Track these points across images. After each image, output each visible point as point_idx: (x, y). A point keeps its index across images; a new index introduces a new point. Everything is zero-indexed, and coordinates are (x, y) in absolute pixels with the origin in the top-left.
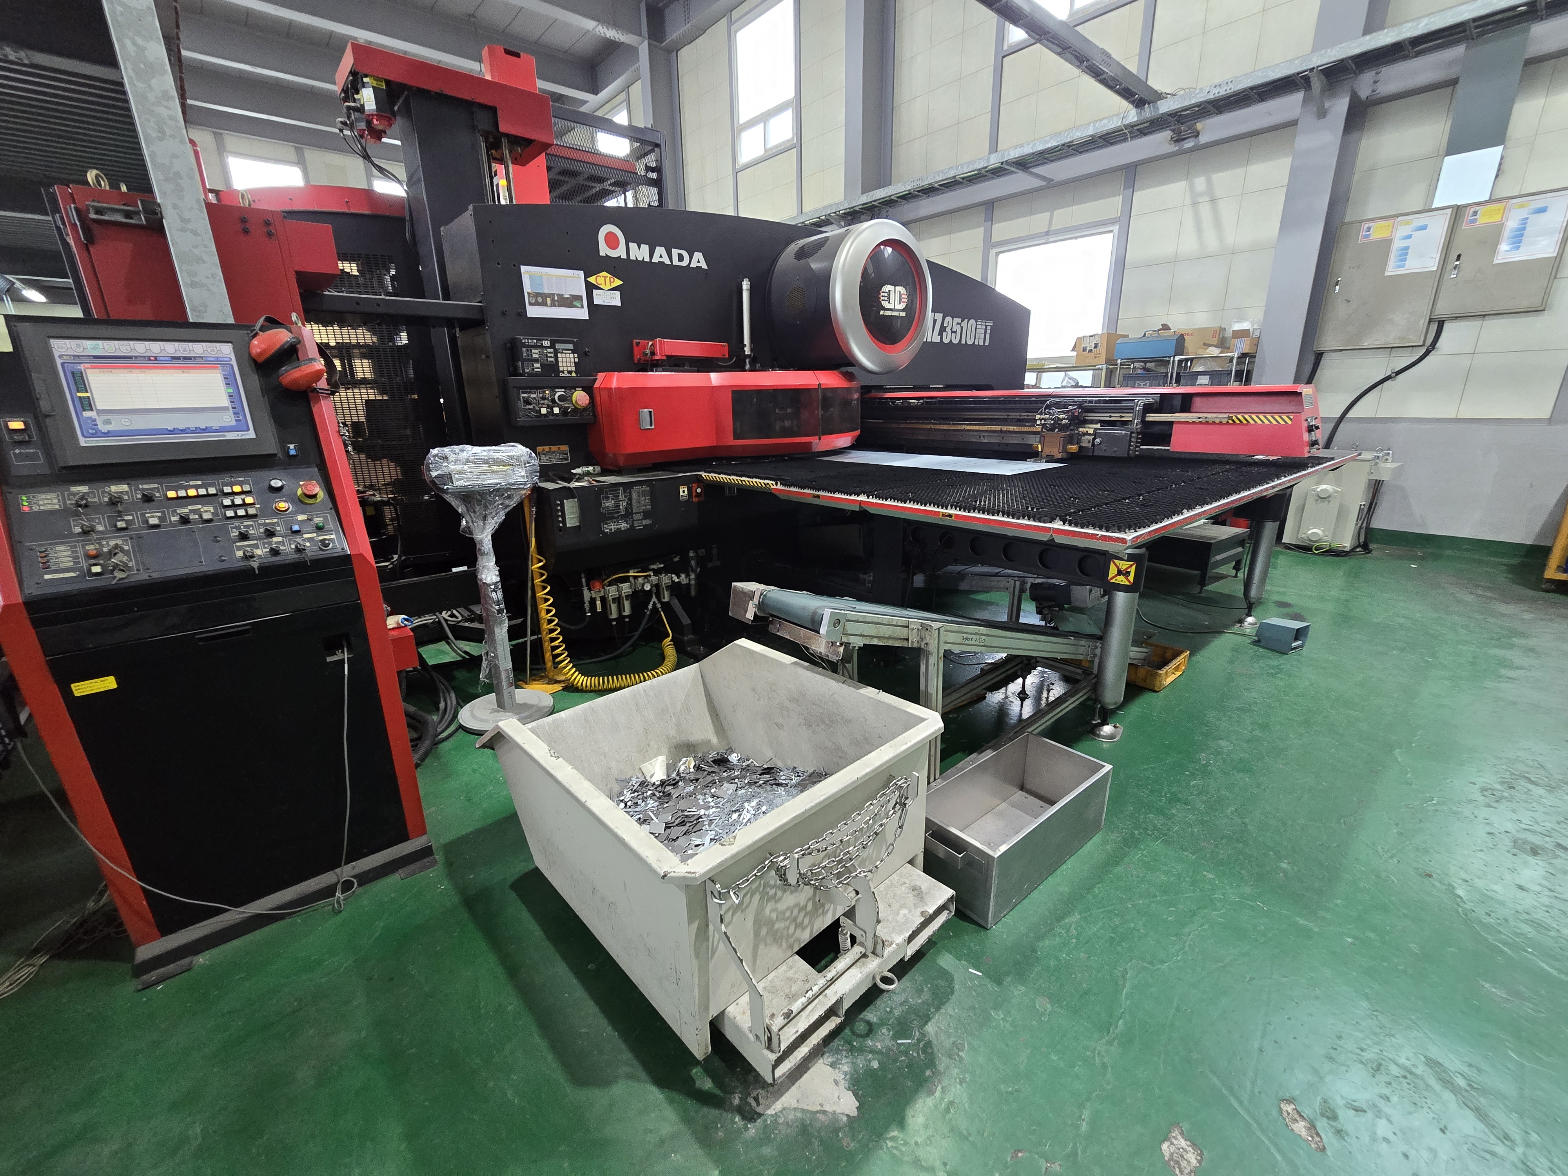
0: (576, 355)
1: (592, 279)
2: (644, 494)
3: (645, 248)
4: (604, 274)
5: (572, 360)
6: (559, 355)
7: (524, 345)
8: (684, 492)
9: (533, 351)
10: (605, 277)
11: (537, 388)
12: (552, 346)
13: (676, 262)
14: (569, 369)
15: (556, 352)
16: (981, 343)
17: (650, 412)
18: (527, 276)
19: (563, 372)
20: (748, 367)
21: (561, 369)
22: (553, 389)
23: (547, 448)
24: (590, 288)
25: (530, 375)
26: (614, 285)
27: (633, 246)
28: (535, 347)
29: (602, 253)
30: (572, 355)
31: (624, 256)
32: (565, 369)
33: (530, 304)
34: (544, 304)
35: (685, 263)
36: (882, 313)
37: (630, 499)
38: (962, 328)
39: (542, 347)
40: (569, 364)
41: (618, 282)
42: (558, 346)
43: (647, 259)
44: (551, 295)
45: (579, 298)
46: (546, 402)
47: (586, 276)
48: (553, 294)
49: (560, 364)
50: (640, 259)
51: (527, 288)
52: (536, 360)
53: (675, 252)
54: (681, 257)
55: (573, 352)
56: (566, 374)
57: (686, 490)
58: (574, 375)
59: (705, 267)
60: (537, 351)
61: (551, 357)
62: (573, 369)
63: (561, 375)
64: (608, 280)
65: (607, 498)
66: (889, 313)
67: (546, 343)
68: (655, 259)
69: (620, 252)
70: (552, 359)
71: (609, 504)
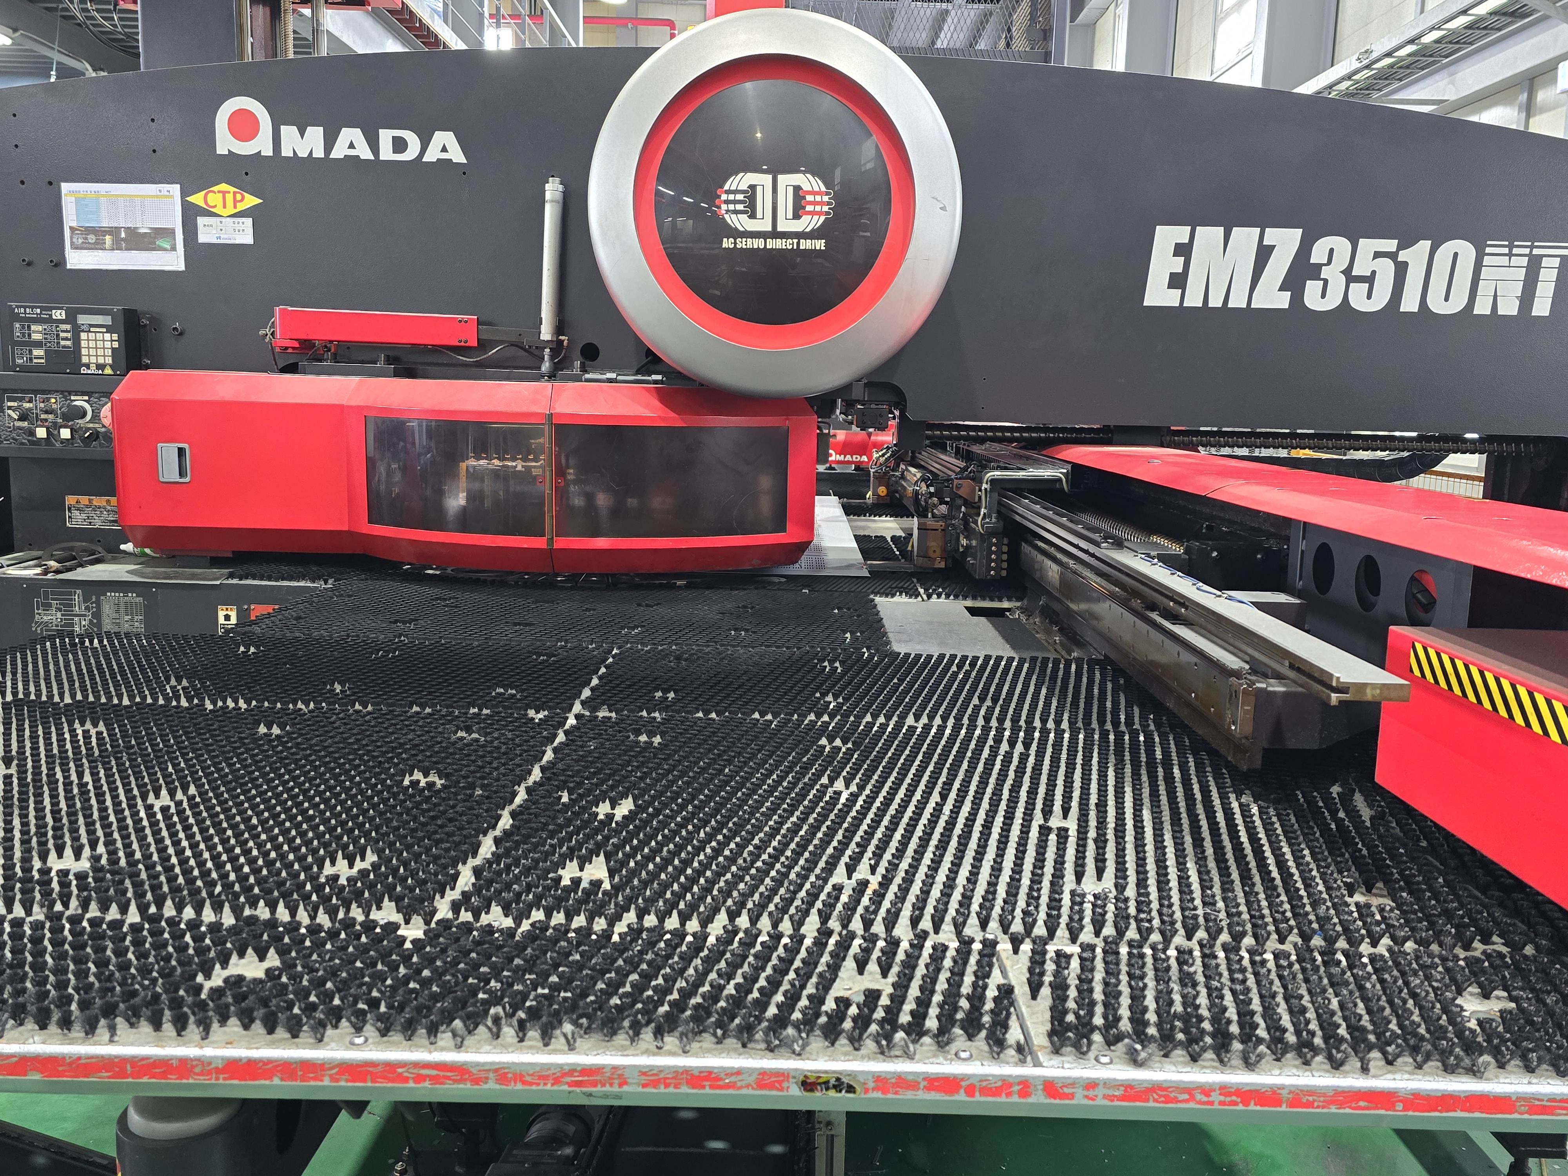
0: (115, 336)
1: (197, 199)
2: (129, 608)
3: (315, 134)
4: (224, 187)
5: (108, 345)
6: (83, 336)
7: (17, 318)
8: (227, 618)
9: (33, 328)
10: (224, 193)
11: (36, 392)
12: (71, 318)
13: (387, 153)
14: (101, 361)
15: (77, 331)
17: (181, 451)
18: (73, 199)
19: (88, 366)
20: (546, 366)
21: (85, 360)
22: (66, 393)
23: (84, 500)
24: (191, 214)
25: (24, 369)
26: (241, 207)
27: (289, 132)
28: (38, 321)
29: (221, 149)
30: (107, 336)
31: (268, 152)
32: (93, 360)
33: (75, 247)
34: (99, 245)
36: (727, 243)
37: (97, 615)
39: (50, 320)
40: (100, 352)
41: (251, 201)
42: (83, 319)
43: (319, 153)
44: (114, 231)
45: (168, 233)
46: (51, 417)
47: (184, 194)
50: (303, 154)
51: (70, 218)
52: (38, 344)
53: (386, 136)
54: (400, 145)
56: (93, 370)
57: (233, 615)
58: (108, 371)
59: (458, 157)
60: (40, 328)
61: (66, 339)
62: (109, 360)
63: (84, 370)
64: (229, 198)
65: (47, 606)
67: (59, 314)
68: (339, 151)
69: (262, 144)
70: (68, 343)
71: (52, 617)
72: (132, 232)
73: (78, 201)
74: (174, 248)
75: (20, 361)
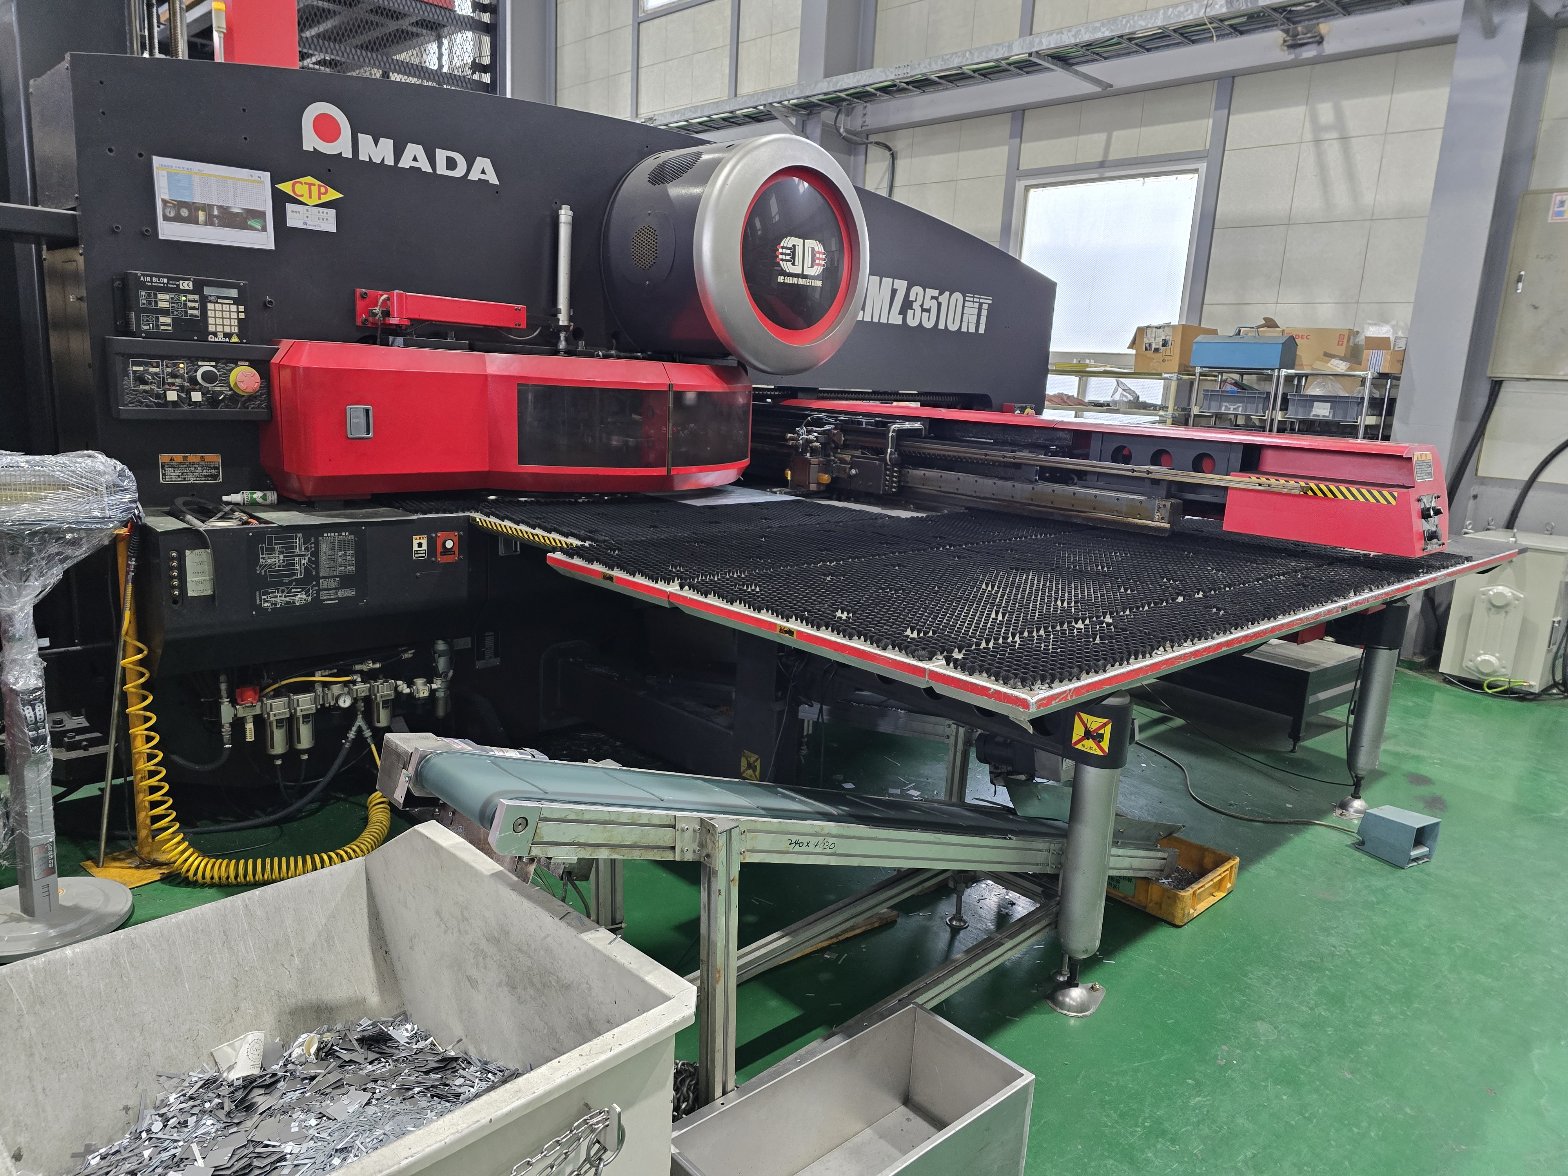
0: (242, 308)
1: (285, 187)
2: (343, 545)
3: (387, 146)
4: (309, 179)
5: (234, 315)
6: (210, 306)
7: (142, 285)
8: (420, 545)
9: (160, 296)
10: (310, 185)
11: (162, 358)
12: (198, 289)
13: (442, 169)
14: (227, 330)
15: (204, 301)
16: (972, 330)
17: (367, 411)
18: (165, 173)
19: (215, 334)
20: (562, 345)
21: (211, 328)
22: (193, 360)
23: (178, 457)
24: (280, 200)
25: (149, 335)
26: (325, 199)
27: (365, 140)
28: (165, 290)
29: (308, 146)
30: (234, 308)
31: (348, 154)
32: (219, 328)
33: (166, 218)
34: (192, 220)
35: (459, 172)
36: (780, 279)
37: (316, 554)
38: (939, 304)
39: (178, 290)
40: (227, 322)
41: (333, 195)
42: (207, 291)
43: (389, 161)
44: (207, 208)
45: (261, 215)
46: (178, 381)
47: (274, 181)
48: (211, 206)
49: (211, 321)
50: (377, 160)
51: (162, 191)
52: (165, 312)
53: (441, 155)
54: (451, 164)
55: (237, 302)
56: (220, 338)
57: (424, 542)
58: (235, 339)
59: (493, 180)
60: (167, 297)
61: (194, 308)
62: (235, 330)
63: (211, 338)
64: (314, 189)
65: (271, 550)
66: (789, 280)
67: (186, 285)
68: (406, 162)
69: (342, 147)
70: (196, 312)
71: (276, 559)
72: (224, 209)
73: (170, 176)
74: (264, 229)
75: (146, 328)
